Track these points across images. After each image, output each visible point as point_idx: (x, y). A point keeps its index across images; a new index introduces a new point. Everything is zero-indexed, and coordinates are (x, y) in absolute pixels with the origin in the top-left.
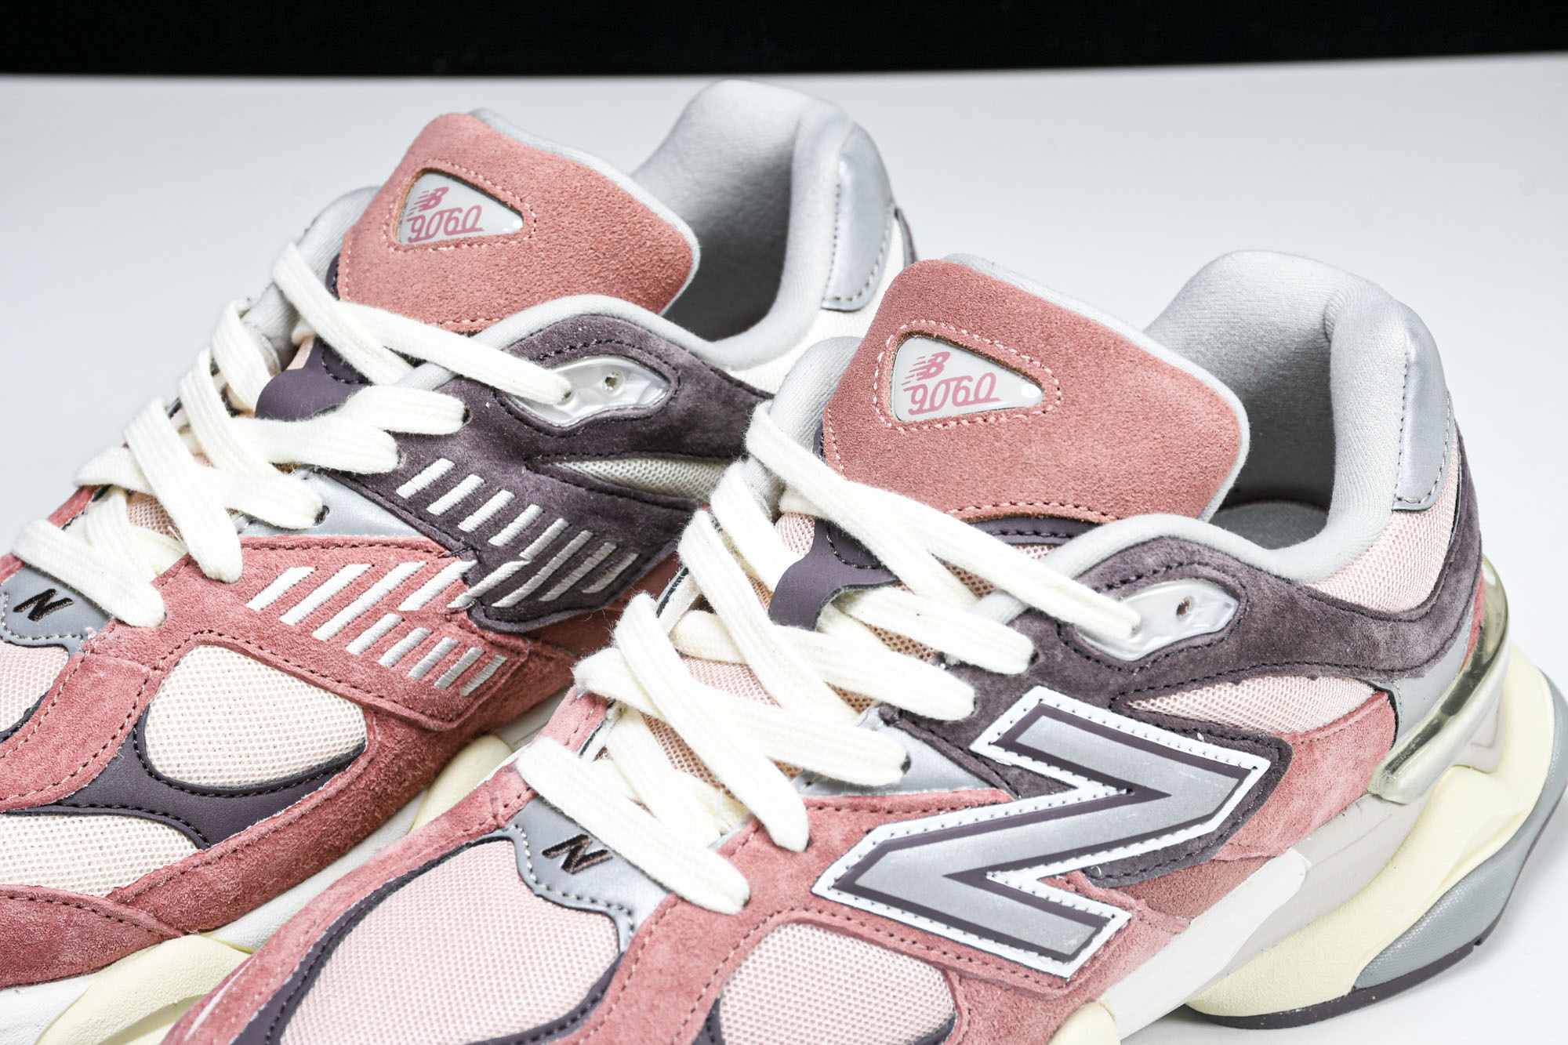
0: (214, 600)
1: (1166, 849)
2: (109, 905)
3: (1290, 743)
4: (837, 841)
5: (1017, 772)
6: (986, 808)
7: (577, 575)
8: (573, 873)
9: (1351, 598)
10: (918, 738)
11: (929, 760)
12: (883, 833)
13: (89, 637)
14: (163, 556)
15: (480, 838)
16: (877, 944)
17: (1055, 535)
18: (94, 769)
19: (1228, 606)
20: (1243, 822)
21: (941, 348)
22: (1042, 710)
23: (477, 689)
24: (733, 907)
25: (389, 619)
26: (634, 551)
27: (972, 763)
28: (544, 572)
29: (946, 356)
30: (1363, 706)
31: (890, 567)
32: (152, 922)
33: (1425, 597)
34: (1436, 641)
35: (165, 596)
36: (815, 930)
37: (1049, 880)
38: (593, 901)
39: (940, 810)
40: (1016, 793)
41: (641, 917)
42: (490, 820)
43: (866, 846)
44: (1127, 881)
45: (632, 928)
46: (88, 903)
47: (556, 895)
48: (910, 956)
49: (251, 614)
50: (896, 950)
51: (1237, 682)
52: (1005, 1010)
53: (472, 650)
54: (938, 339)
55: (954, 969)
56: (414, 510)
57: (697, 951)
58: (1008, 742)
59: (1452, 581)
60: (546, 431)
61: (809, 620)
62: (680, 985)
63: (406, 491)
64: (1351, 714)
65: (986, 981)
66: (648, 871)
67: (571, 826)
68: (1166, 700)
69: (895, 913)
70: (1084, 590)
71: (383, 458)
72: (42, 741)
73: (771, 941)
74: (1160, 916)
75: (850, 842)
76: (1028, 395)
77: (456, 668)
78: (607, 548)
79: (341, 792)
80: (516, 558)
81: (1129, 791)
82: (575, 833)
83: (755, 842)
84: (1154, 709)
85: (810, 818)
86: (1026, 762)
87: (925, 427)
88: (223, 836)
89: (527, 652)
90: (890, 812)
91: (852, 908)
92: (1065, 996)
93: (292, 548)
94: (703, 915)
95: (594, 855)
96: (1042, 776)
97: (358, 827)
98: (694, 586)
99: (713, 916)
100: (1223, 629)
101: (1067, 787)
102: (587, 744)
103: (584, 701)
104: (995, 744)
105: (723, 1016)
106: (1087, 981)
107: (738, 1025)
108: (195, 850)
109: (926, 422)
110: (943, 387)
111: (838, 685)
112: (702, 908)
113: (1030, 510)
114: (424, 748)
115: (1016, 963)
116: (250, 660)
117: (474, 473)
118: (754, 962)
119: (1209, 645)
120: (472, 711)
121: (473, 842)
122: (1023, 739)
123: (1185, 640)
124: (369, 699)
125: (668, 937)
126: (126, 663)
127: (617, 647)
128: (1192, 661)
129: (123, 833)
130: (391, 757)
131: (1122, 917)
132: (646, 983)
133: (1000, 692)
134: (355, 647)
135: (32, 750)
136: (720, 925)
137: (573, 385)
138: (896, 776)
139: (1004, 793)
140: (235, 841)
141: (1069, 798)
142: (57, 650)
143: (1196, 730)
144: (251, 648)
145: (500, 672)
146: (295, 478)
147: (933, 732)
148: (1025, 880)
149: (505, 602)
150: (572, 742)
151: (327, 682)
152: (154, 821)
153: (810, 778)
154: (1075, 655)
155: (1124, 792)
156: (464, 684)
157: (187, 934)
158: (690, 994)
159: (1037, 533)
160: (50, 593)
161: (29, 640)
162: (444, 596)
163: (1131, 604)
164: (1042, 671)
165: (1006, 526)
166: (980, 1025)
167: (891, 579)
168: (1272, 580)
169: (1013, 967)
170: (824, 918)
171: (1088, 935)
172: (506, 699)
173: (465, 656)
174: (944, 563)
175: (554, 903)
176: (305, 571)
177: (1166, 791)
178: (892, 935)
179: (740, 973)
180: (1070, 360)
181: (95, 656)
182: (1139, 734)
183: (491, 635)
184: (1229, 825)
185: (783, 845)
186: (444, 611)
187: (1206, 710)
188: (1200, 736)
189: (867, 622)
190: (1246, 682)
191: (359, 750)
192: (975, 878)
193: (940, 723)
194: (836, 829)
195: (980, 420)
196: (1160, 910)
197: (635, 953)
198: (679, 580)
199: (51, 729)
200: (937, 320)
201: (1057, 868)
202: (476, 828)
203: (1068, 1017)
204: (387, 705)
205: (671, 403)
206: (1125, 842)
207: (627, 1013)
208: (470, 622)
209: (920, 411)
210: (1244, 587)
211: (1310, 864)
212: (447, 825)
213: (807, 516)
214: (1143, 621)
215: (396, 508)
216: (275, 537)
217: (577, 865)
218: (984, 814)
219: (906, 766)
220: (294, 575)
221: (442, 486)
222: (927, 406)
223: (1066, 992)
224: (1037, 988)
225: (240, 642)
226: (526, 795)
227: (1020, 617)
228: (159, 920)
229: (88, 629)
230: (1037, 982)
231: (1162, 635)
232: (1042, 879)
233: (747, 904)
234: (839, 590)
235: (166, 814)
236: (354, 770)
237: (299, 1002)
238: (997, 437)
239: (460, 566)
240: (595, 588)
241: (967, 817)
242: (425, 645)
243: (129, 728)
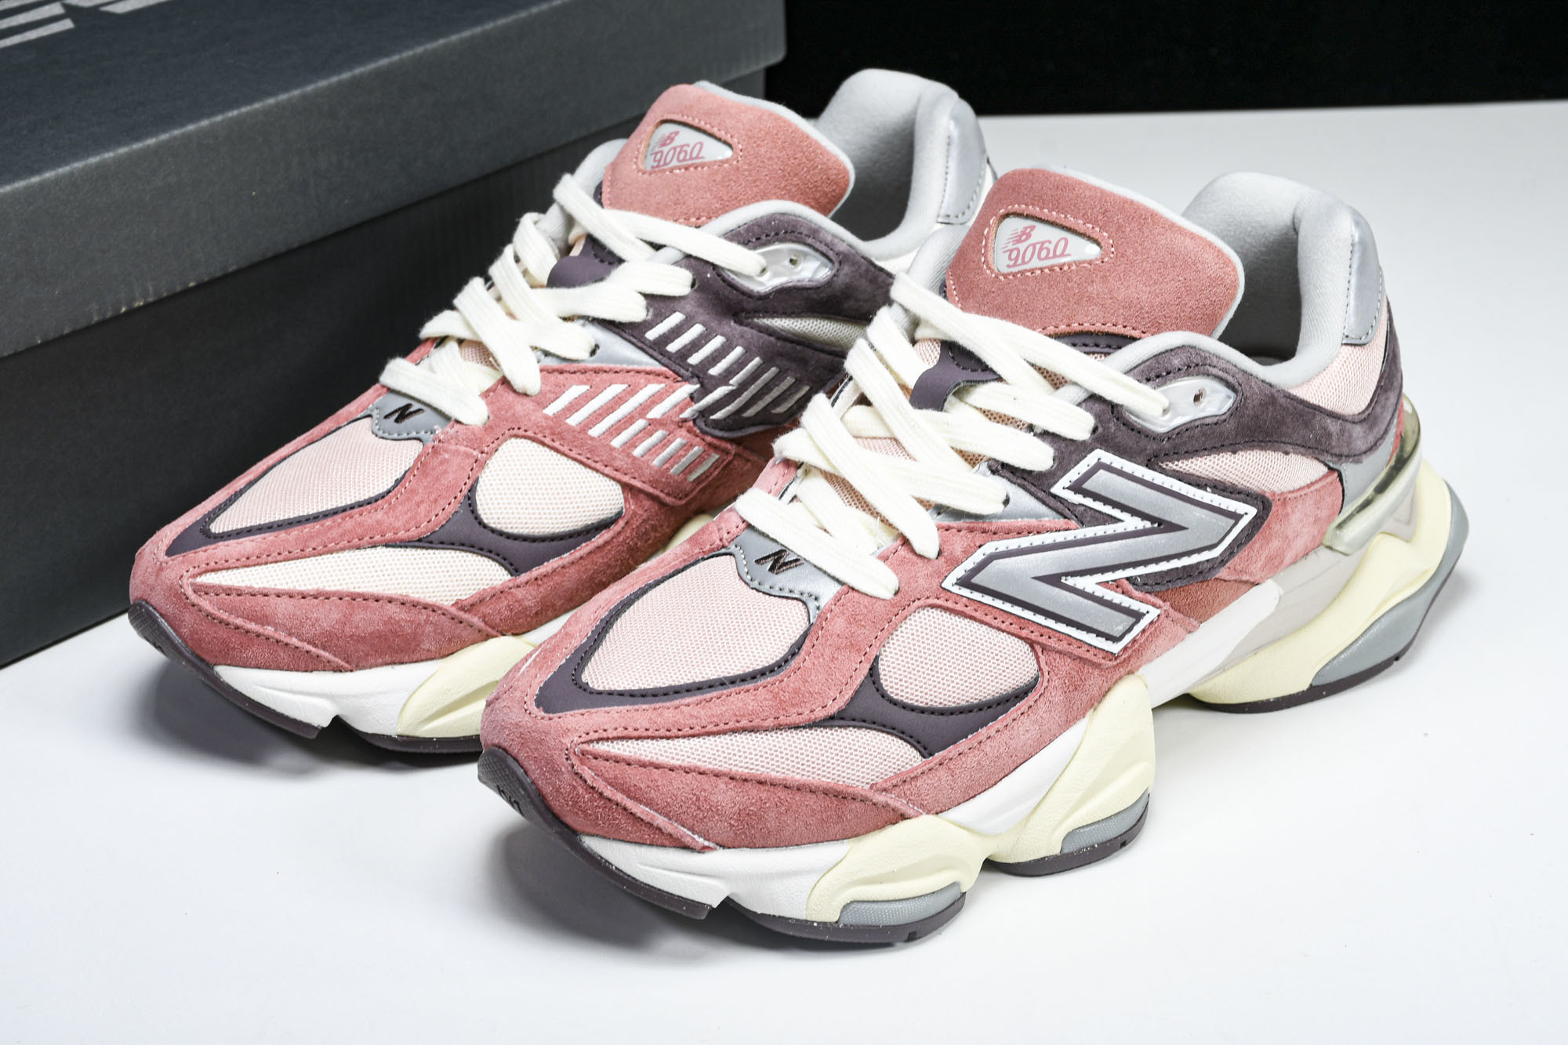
0: (521, 407)
1: (1184, 567)
2: (454, 610)
3: (1271, 499)
4: (958, 550)
5: (1082, 508)
6: (1062, 533)
7: (768, 399)
8: (777, 573)
9: (1313, 400)
10: (1015, 483)
11: (1023, 500)
12: (990, 548)
13: (437, 432)
14: (486, 379)
15: (711, 554)
16: (986, 624)
17: (1110, 347)
18: (443, 518)
19: (1229, 397)
20: (1238, 552)
21: (1029, 223)
22: (1100, 466)
23: (698, 478)
24: (888, 594)
25: (640, 424)
26: (807, 384)
27: (1052, 502)
28: (746, 395)
29: (1033, 228)
30: (1320, 479)
31: (995, 368)
32: (482, 625)
33: (1364, 407)
34: (1371, 439)
35: (488, 404)
36: (943, 613)
37: (1105, 584)
38: (791, 591)
39: (1029, 533)
40: (1082, 524)
41: (823, 603)
42: (718, 542)
43: (978, 557)
44: (1157, 588)
45: (818, 608)
46: (440, 608)
47: (766, 588)
48: (1009, 633)
49: (546, 417)
50: (999, 629)
51: (1234, 452)
52: (1073, 673)
53: (696, 448)
54: (1028, 217)
55: (1038, 643)
56: (657, 349)
57: (863, 623)
58: (1077, 488)
59: (1383, 398)
60: (748, 295)
61: (938, 404)
62: (852, 645)
63: (652, 335)
64: (1312, 484)
65: (1060, 652)
66: (829, 571)
67: (774, 544)
68: (1186, 462)
69: (998, 603)
70: (1130, 381)
71: (635, 311)
72: (408, 499)
73: (913, 619)
74: (1180, 616)
75: (968, 553)
76: (1091, 251)
77: (684, 461)
78: (789, 381)
79: (607, 543)
80: (727, 384)
81: (1159, 525)
82: (777, 548)
83: (903, 552)
84: (1178, 469)
85: (940, 536)
86: (1089, 502)
87: (1019, 275)
88: (528, 569)
89: (733, 452)
90: (995, 533)
91: (969, 599)
92: (1114, 667)
93: (574, 373)
94: (867, 599)
95: (791, 562)
96: (1100, 512)
97: (617, 570)
98: (857, 386)
99: (874, 600)
100: (1225, 413)
101: (1116, 520)
102: (784, 493)
103: (780, 466)
104: (1068, 488)
105: (882, 667)
106: (1129, 657)
107: (891, 674)
108: (509, 577)
109: (1019, 272)
110: (1031, 249)
111: (959, 447)
112: (867, 595)
113: (1092, 328)
114: (663, 517)
115: (1081, 641)
116: (546, 448)
117: (700, 323)
118: (902, 632)
119: (1216, 424)
120: (695, 493)
121: (706, 557)
122: (1087, 485)
123: (1200, 419)
124: (626, 479)
125: (844, 613)
126: (463, 449)
127: (804, 428)
128: (1204, 434)
129: (462, 562)
130: (640, 521)
131: (1153, 613)
132: (828, 643)
133: (1071, 453)
134: (617, 442)
135: (401, 504)
136: (878, 605)
137: (768, 262)
138: (999, 508)
139: (1073, 523)
140: (536, 572)
141: (1118, 528)
142: (415, 442)
143: (1206, 485)
144: (547, 441)
145: (715, 466)
146: (576, 326)
147: (1025, 480)
148: (1088, 583)
149: (718, 415)
150: (773, 491)
151: (598, 466)
152: (482, 555)
153: (940, 509)
154: (1123, 428)
155: (1156, 525)
156: (690, 472)
157: (504, 635)
158: (859, 651)
159: (1097, 346)
160: (408, 406)
161: (395, 436)
162: (677, 409)
163: (1163, 392)
164: (1101, 438)
165: (1076, 340)
166: (1056, 682)
167: (995, 377)
168: (1260, 383)
169: (1079, 644)
170: (950, 604)
171: (1130, 624)
172: (718, 487)
173: (691, 452)
174: (1033, 365)
175: (764, 593)
176: (584, 388)
177: (1183, 525)
178: (996, 618)
179: (892, 639)
180: (1120, 227)
181: (441, 445)
182: (1167, 485)
183: (709, 439)
184: (1228, 553)
185: (921, 553)
186: (677, 419)
187: (1213, 471)
188: (1208, 489)
189: (978, 406)
190: (1241, 453)
191: (619, 515)
192: (1054, 580)
193: (1030, 472)
194: (958, 544)
195: (1057, 269)
196: (1179, 611)
197: (821, 623)
198: (846, 384)
199: (413, 492)
200: (1027, 205)
201: (1109, 576)
202: (708, 547)
203: (1116, 682)
204: (637, 484)
205: (835, 279)
206: (1157, 560)
207: (816, 663)
208: (695, 429)
209: (1015, 265)
210: (1240, 385)
211: (1282, 592)
212: (688, 547)
213: (935, 340)
214: (1170, 404)
215: (645, 347)
216: (563, 365)
217: (779, 568)
218: (1060, 537)
219: (1006, 502)
220: (576, 391)
221: (677, 332)
222: (1020, 261)
223: (1115, 663)
224: (1095, 659)
225: (540, 436)
226: (742, 526)
227: (1085, 401)
228: (486, 623)
229: (436, 427)
230: (1095, 655)
231: (1183, 415)
232: (1100, 584)
233: (896, 593)
234: (959, 384)
235: (490, 552)
236: (616, 528)
237: (592, 654)
238: (1069, 280)
239: (689, 388)
240: (780, 410)
241: (1048, 538)
242: (664, 443)
243: (465, 492)
